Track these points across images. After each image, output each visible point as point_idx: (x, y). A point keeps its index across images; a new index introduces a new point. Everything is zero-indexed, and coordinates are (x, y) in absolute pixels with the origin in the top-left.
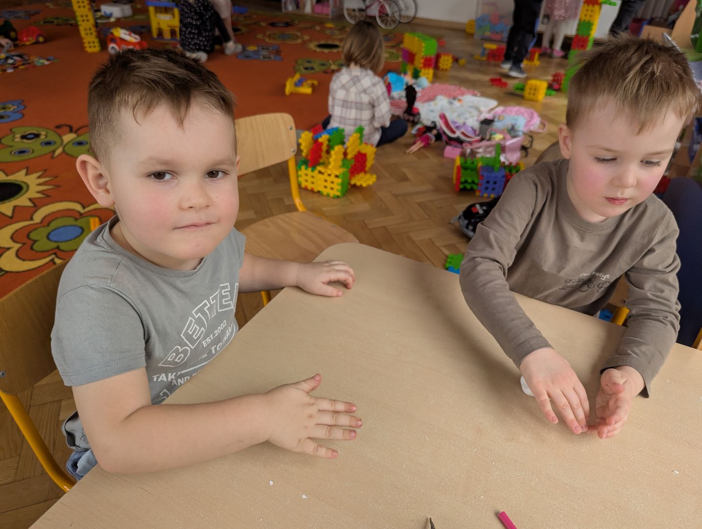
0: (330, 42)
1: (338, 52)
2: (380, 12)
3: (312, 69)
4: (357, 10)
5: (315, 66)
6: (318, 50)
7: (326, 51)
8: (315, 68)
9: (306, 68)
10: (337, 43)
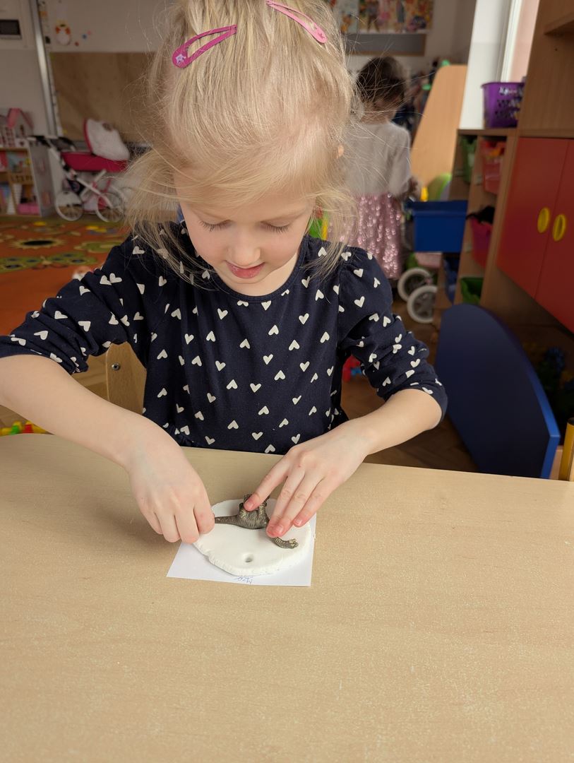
0: (41, 239)
1: (51, 248)
2: (99, 205)
3: (17, 266)
4: (71, 206)
5: (20, 263)
6: (25, 247)
7: (35, 247)
8: (22, 265)
9: (9, 267)
10: (50, 239)
